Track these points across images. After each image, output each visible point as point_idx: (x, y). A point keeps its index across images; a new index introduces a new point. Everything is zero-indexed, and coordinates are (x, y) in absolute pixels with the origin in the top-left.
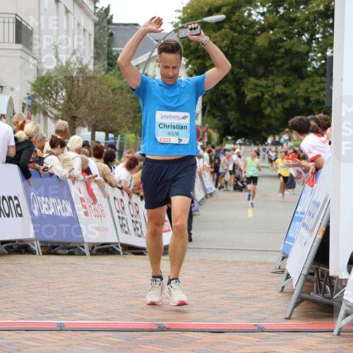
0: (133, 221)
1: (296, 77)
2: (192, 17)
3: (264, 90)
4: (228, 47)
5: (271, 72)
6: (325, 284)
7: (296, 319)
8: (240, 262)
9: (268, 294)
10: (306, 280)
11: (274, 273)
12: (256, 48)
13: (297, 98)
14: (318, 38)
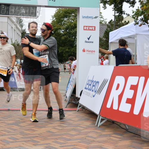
1: (71, 47)
3: (64, 50)
6: (76, 99)
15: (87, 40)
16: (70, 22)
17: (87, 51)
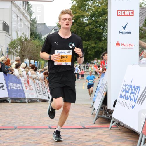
0: (43, 91)
1: (99, 41)
3: (88, 45)
4: (76, 31)
5: (90, 39)
7: (97, 124)
8: (79, 104)
9: (88, 115)
10: (100, 110)
11: (90, 108)
12: (85, 31)
13: (99, 48)
14: (106, 28)
15: (122, 30)
16: (97, 7)
17: (123, 45)
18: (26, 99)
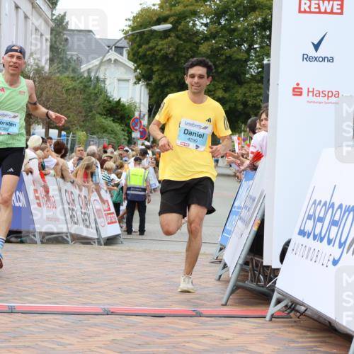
0: (82, 213)
2: (141, 26)
4: (174, 55)
6: (259, 273)
9: (207, 282)
10: (242, 270)
11: (212, 263)
13: (236, 102)
14: (256, 48)
17: (310, 94)
18: (37, 235)
